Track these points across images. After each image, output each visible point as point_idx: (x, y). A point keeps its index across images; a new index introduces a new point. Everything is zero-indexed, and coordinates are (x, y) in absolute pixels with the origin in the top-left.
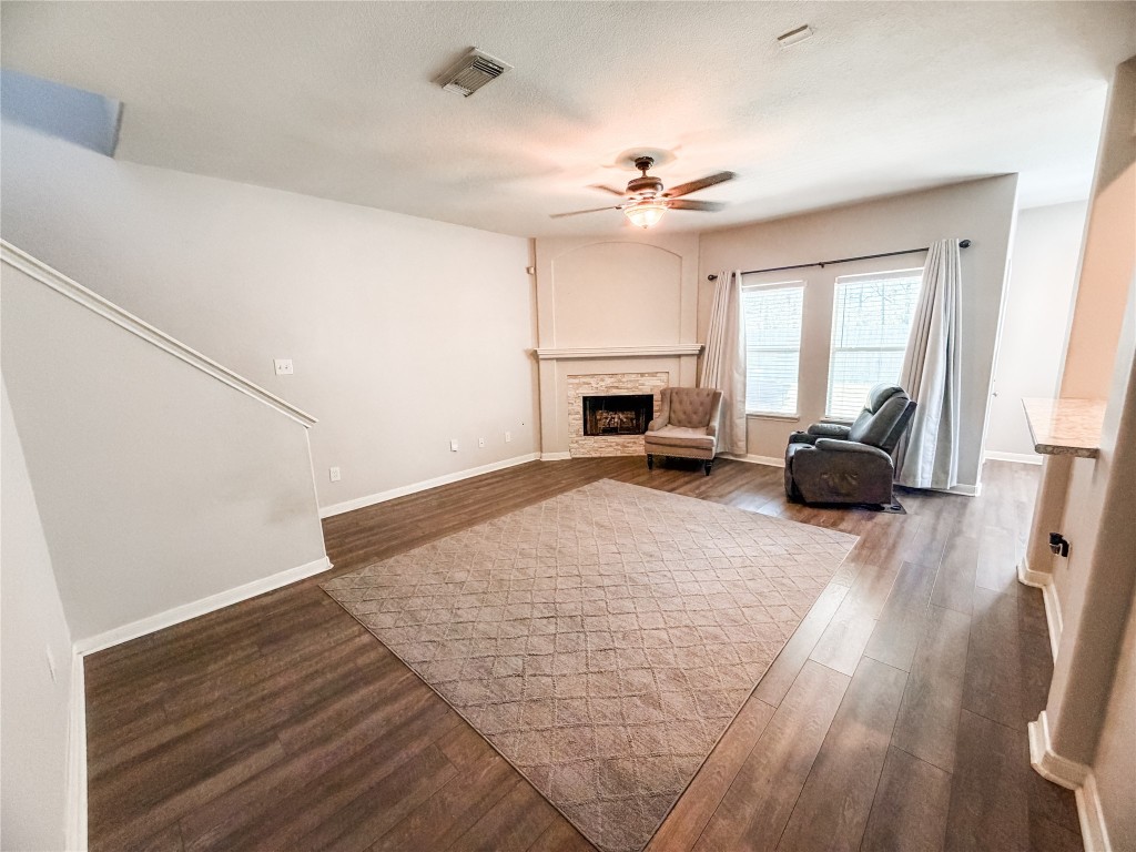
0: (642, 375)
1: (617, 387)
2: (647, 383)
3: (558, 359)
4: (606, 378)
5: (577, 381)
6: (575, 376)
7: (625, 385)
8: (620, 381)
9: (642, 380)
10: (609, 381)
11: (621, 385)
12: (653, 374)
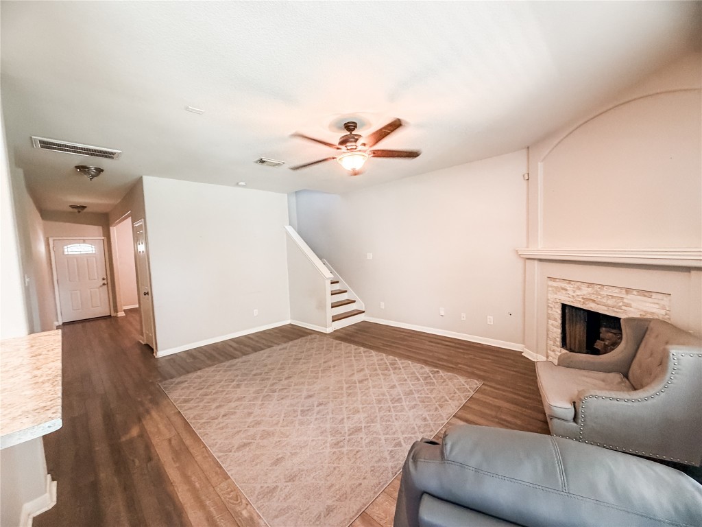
0: (628, 291)
1: (594, 301)
2: (634, 305)
3: (540, 260)
4: (584, 287)
5: (555, 284)
6: (554, 279)
7: (604, 300)
8: (597, 293)
9: (629, 298)
10: (586, 291)
11: (599, 299)
12: (643, 293)
